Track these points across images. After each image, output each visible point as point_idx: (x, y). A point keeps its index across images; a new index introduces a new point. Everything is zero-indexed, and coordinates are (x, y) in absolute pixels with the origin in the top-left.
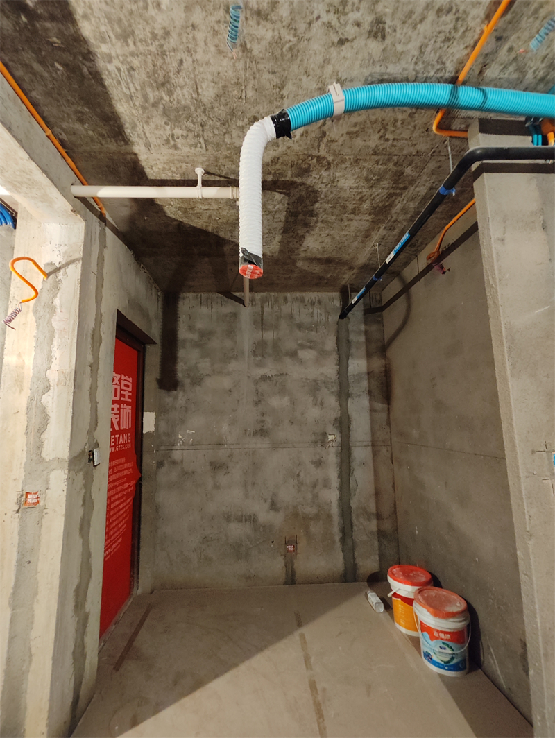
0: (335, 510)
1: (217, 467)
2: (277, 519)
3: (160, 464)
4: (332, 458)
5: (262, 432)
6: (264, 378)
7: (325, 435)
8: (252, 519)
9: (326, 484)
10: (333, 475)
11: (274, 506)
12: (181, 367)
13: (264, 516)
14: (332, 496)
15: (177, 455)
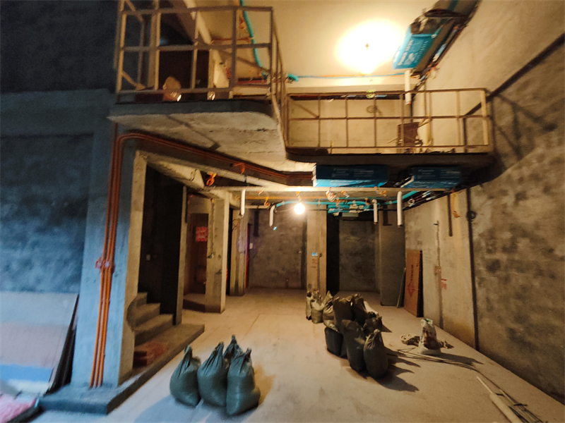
0: (300, 271)
1: (269, 258)
2: (284, 273)
3: (254, 257)
4: (300, 258)
5: (281, 250)
6: (282, 235)
7: (298, 252)
8: (278, 272)
9: (298, 264)
10: (300, 262)
11: (283, 269)
12: (259, 232)
13: (280, 271)
14: (299, 268)
15: (258, 254)
